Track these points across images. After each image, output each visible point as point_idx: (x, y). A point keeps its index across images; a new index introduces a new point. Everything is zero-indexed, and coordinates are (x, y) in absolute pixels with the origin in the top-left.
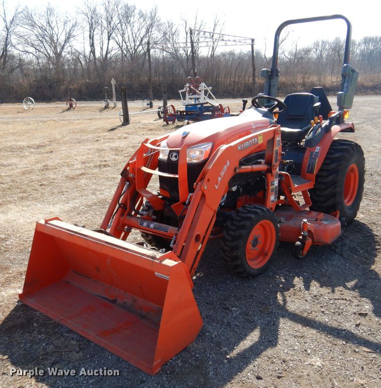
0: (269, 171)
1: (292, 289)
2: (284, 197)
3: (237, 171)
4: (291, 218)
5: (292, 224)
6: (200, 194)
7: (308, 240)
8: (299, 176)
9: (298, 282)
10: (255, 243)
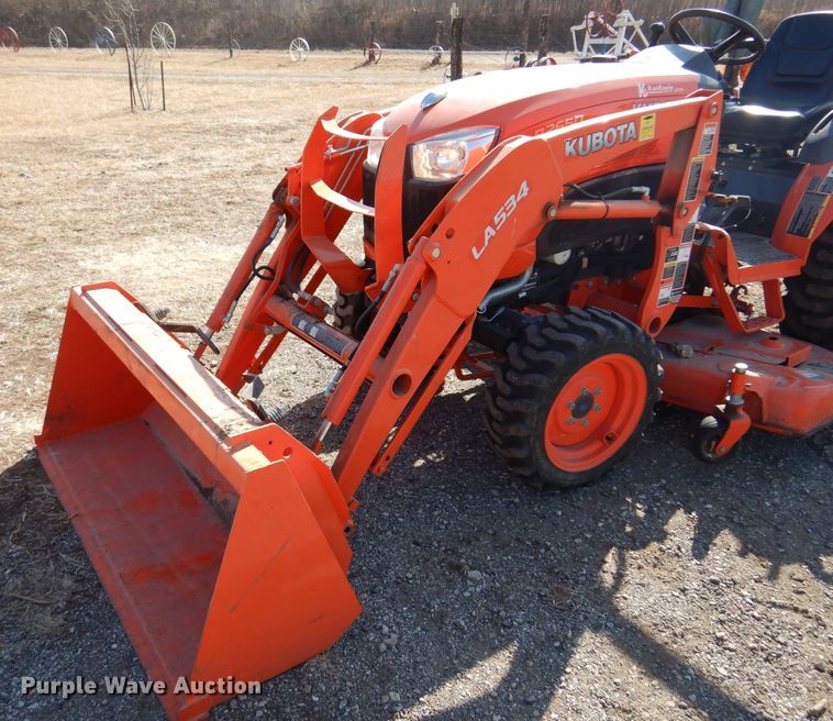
0: (666, 220)
1: (654, 546)
2: (711, 290)
3: (553, 213)
4: (712, 349)
5: (708, 365)
6: (419, 269)
7: (739, 417)
8: (767, 241)
9: (681, 526)
10: (582, 408)
